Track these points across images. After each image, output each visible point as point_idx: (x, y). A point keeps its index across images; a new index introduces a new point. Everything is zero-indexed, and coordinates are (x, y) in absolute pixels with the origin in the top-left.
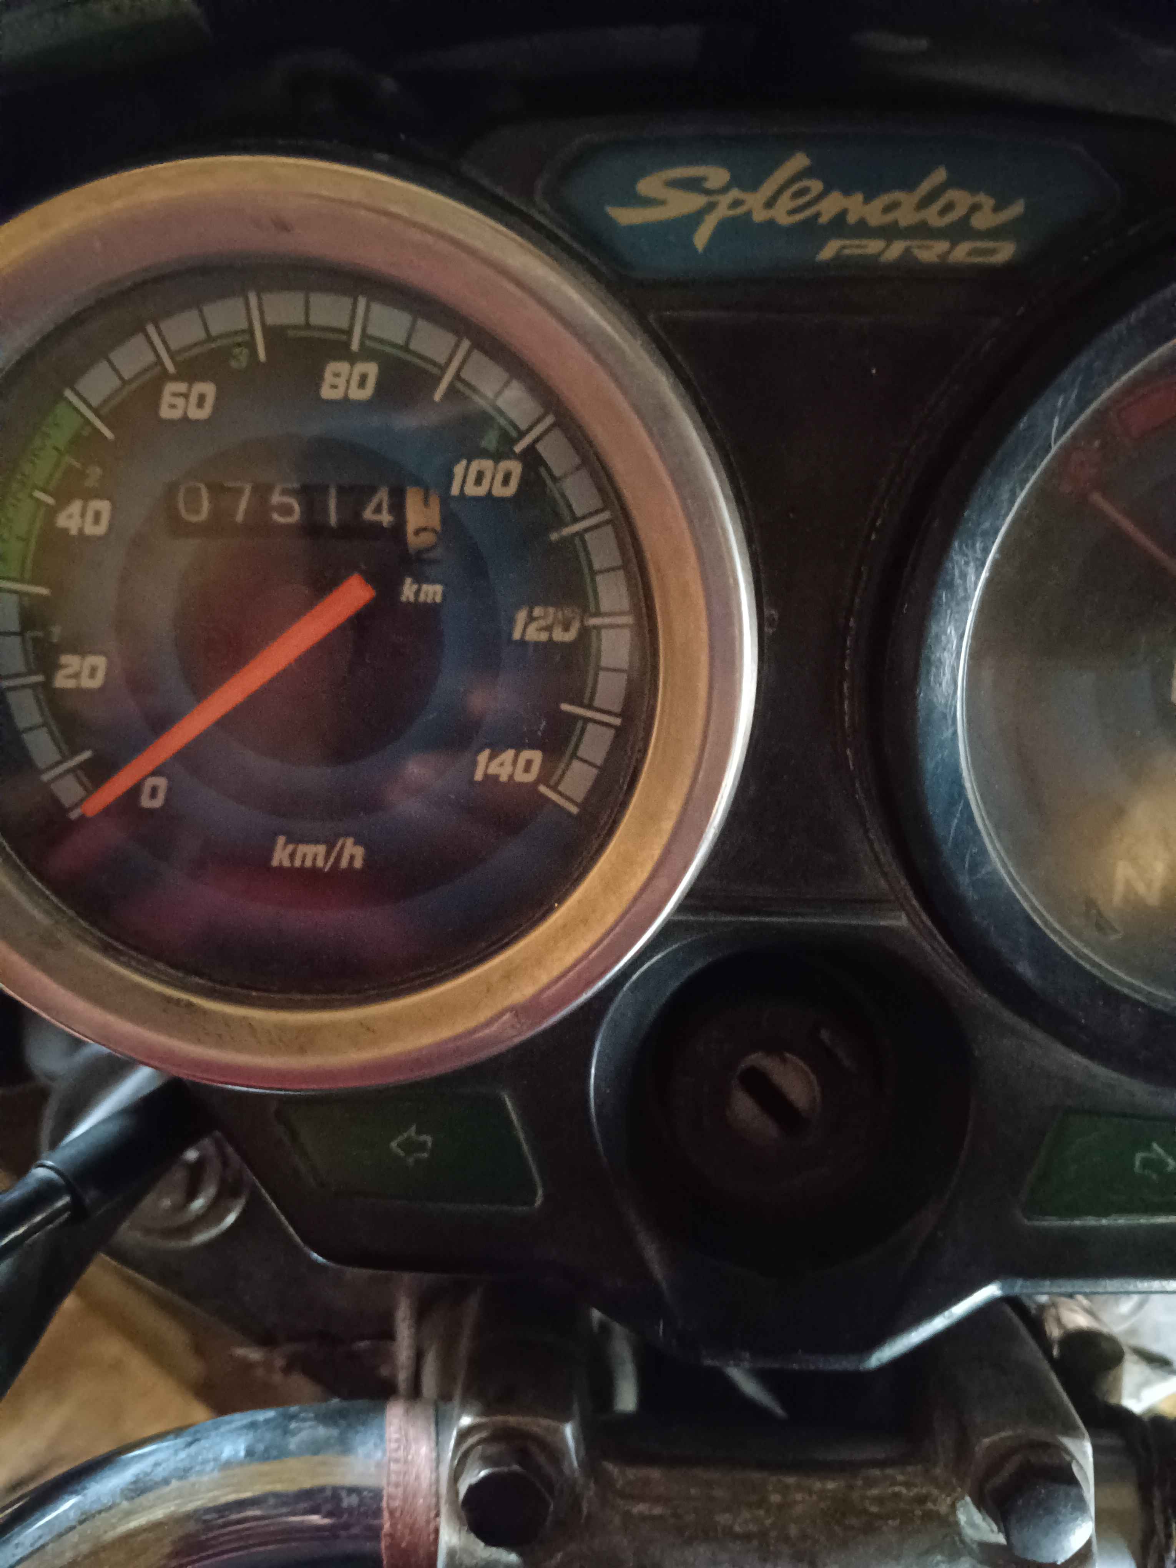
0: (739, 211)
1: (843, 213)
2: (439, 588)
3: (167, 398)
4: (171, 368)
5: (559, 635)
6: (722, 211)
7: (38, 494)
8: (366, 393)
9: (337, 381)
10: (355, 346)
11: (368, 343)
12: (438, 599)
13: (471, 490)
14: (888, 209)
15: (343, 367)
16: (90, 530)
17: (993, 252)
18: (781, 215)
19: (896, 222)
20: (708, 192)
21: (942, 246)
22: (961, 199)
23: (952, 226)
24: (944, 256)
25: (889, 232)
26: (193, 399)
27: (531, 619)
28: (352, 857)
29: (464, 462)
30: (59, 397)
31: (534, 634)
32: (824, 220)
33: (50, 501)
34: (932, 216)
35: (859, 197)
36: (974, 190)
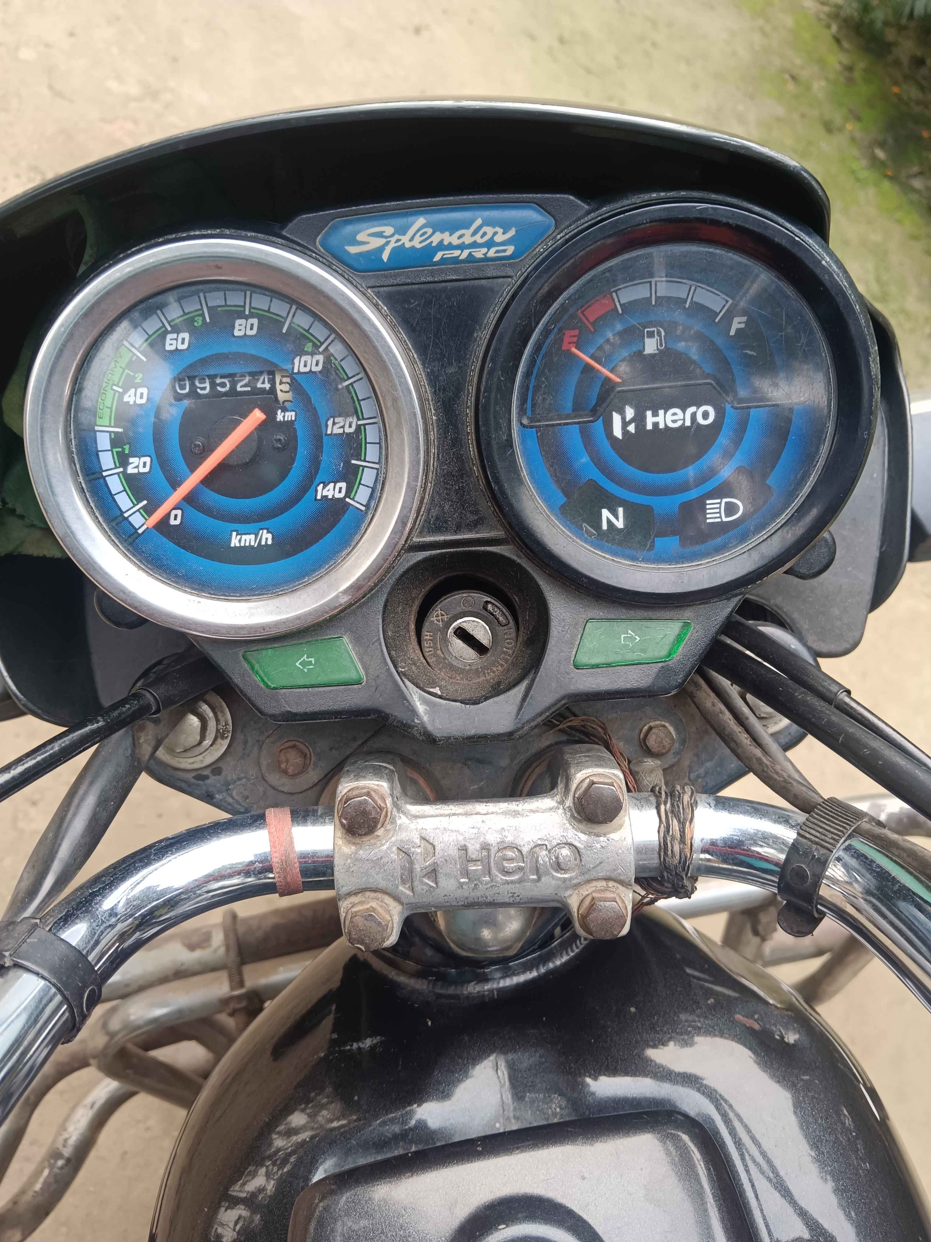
0: (399, 243)
1: (442, 240)
2: (293, 414)
3: (168, 341)
4: (169, 329)
5: (348, 430)
6: (392, 245)
7: (114, 387)
8: (254, 332)
9: (240, 328)
10: (247, 313)
11: (252, 310)
12: (293, 418)
13: (303, 370)
14: (460, 237)
15: (242, 322)
16: (139, 401)
17: (505, 251)
18: (417, 243)
19: (464, 242)
20: (386, 237)
21: (485, 250)
22: (490, 231)
23: (487, 241)
24: (485, 254)
25: (462, 247)
26: (180, 340)
27: (334, 424)
28: (267, 539)
29: (299, 357)
30: (121, 344)
31: (337, 430)
32: (434, 244)
33: (120, 390)
34: (478, 238)
35: (447, 233)
36: (494, 227)
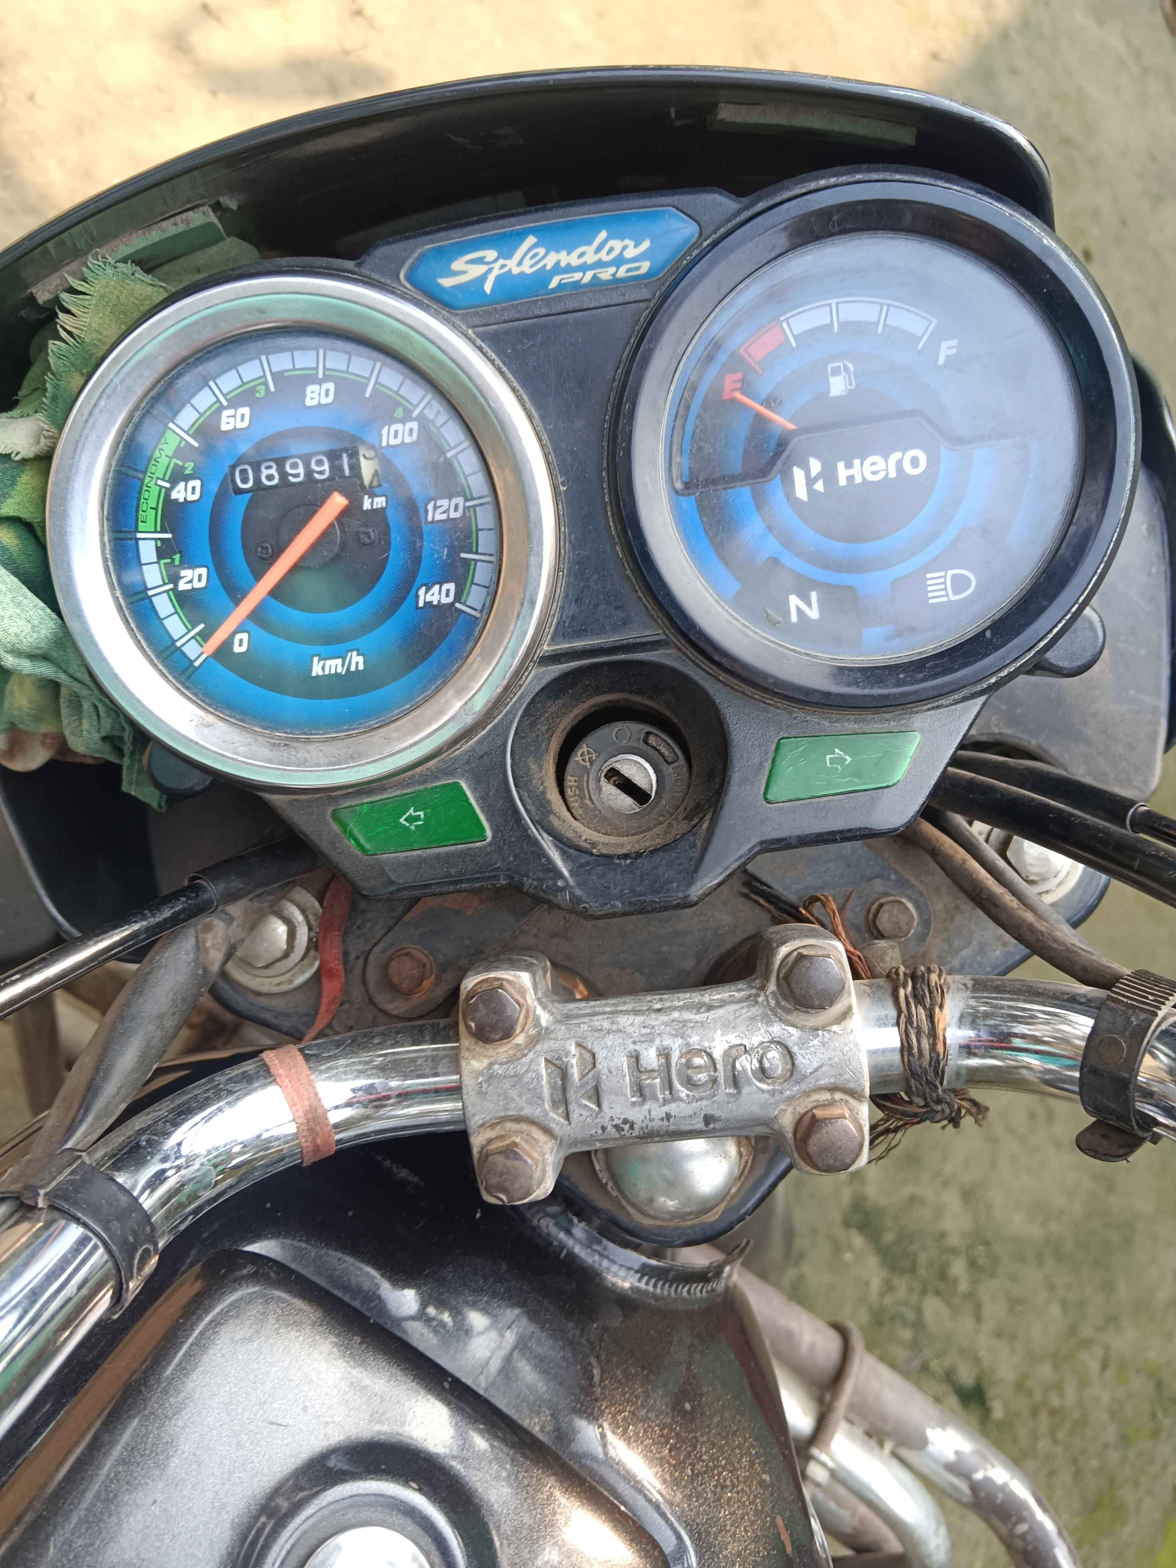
0: (505, 269)
2: (384, 499)
3: (224, 419)
4: (225, 403)
5: (453, 515)
6: (496, 272)
7: (160, 482)
8: (330, 399)
9: (313, 395)
10: (321, 375)
11: (327, 373)
12: (384, 504)
13: (393, 442)
14: (580, 256)
15: (314, 388)
16: (191, 498)
17: (638, 268)
18: (527, 268)
19: (586, 262)
20: (488, 263)
21: (612, 270)
22: (617, 244)
23: (615, 259)
24: (614, 275)
25: (583, 268)
26: (239, 417)
27: (436, 508)
28: (357, 663)
29: (386, 428)
30: (167, 428)
31: (439, 517)
32: (548, 268)
33: (168, 485)
34: (603, 256)
35: (564, 253)
36: (623, 240)
